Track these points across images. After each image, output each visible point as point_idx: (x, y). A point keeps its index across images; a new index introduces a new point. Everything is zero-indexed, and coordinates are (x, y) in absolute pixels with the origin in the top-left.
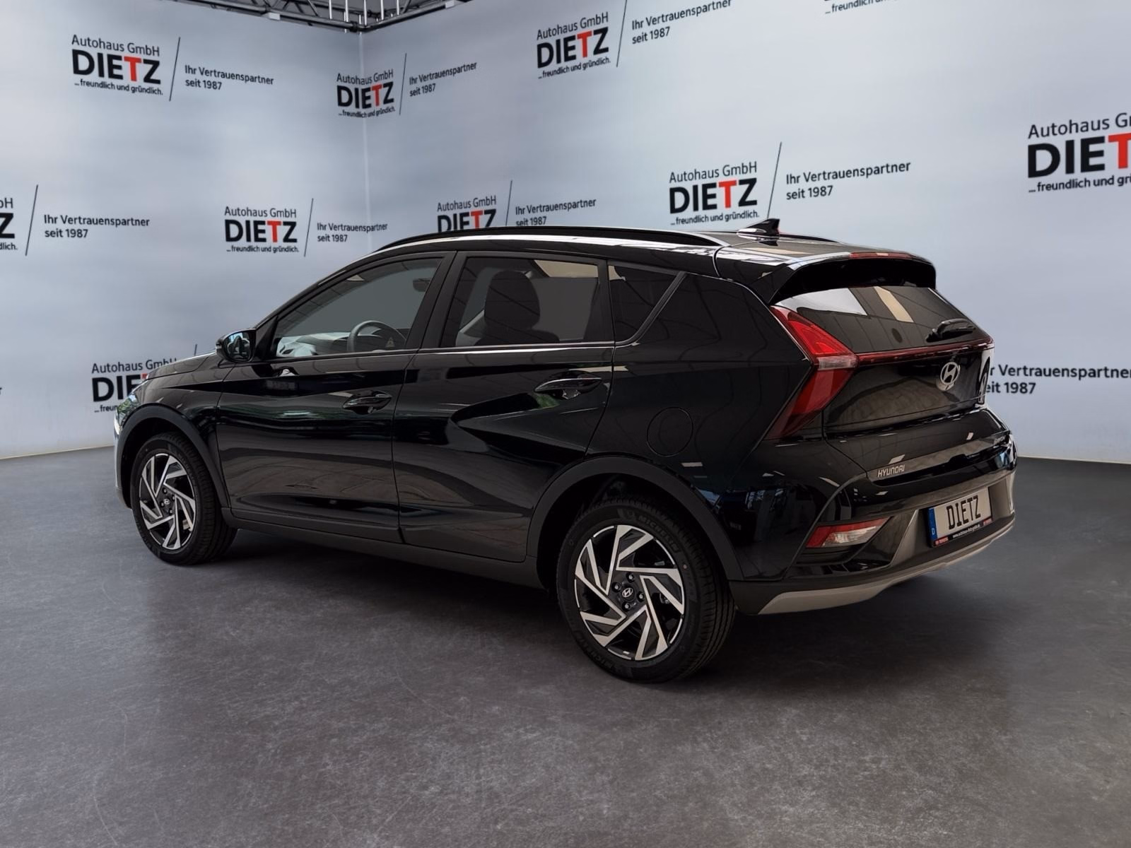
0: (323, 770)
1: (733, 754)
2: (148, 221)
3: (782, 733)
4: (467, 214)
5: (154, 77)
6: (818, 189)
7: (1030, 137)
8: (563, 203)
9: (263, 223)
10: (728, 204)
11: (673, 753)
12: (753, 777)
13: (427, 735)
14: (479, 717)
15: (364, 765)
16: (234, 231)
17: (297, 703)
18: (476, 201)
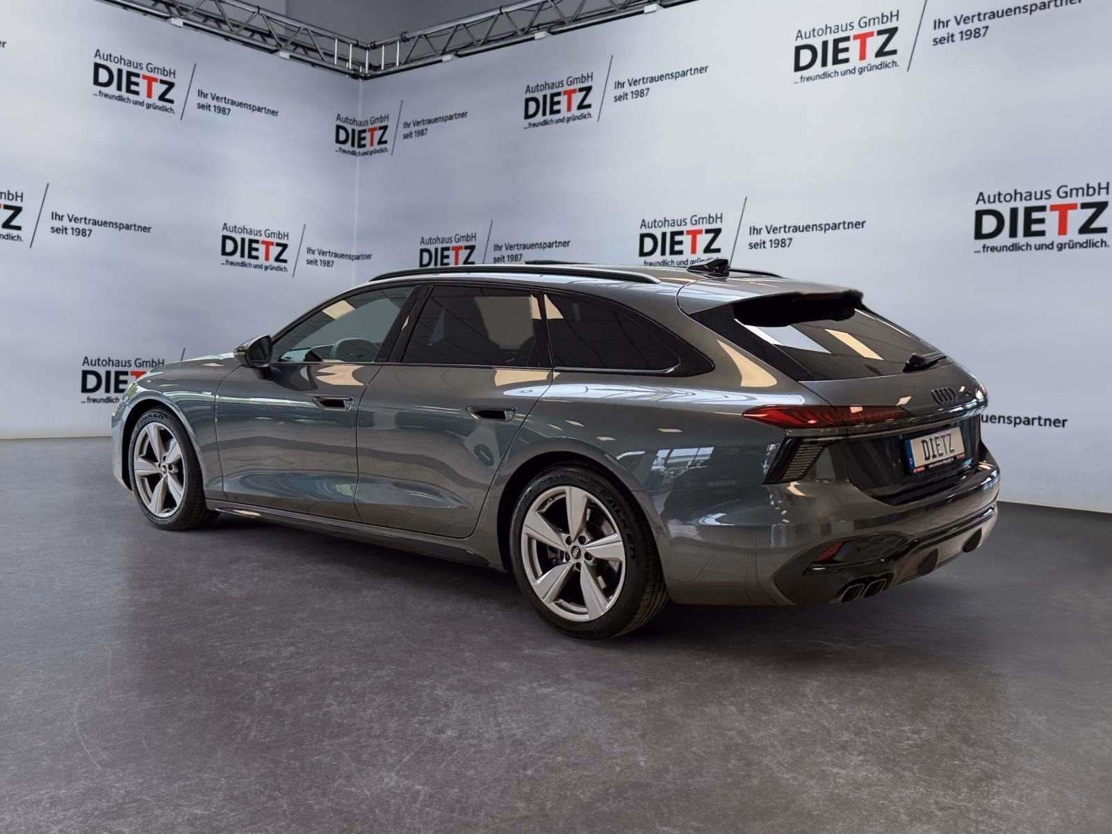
0: (328, 709)
1: (764, 718)
2: (150, 228)
3: (810, 702)
4: (448, 249)
5: (167, 97)
6: (778, 240)
7: (977, 203)
8: (539, 243)
9: (257, 242)
10: (694, 251)
11: (701, 713)
12: (792, 739)
13: (437, 683)
14: (488, 670)
15: (372, 707)
16: (230, 246)
17: (292, 648)
18: (458, 237)
